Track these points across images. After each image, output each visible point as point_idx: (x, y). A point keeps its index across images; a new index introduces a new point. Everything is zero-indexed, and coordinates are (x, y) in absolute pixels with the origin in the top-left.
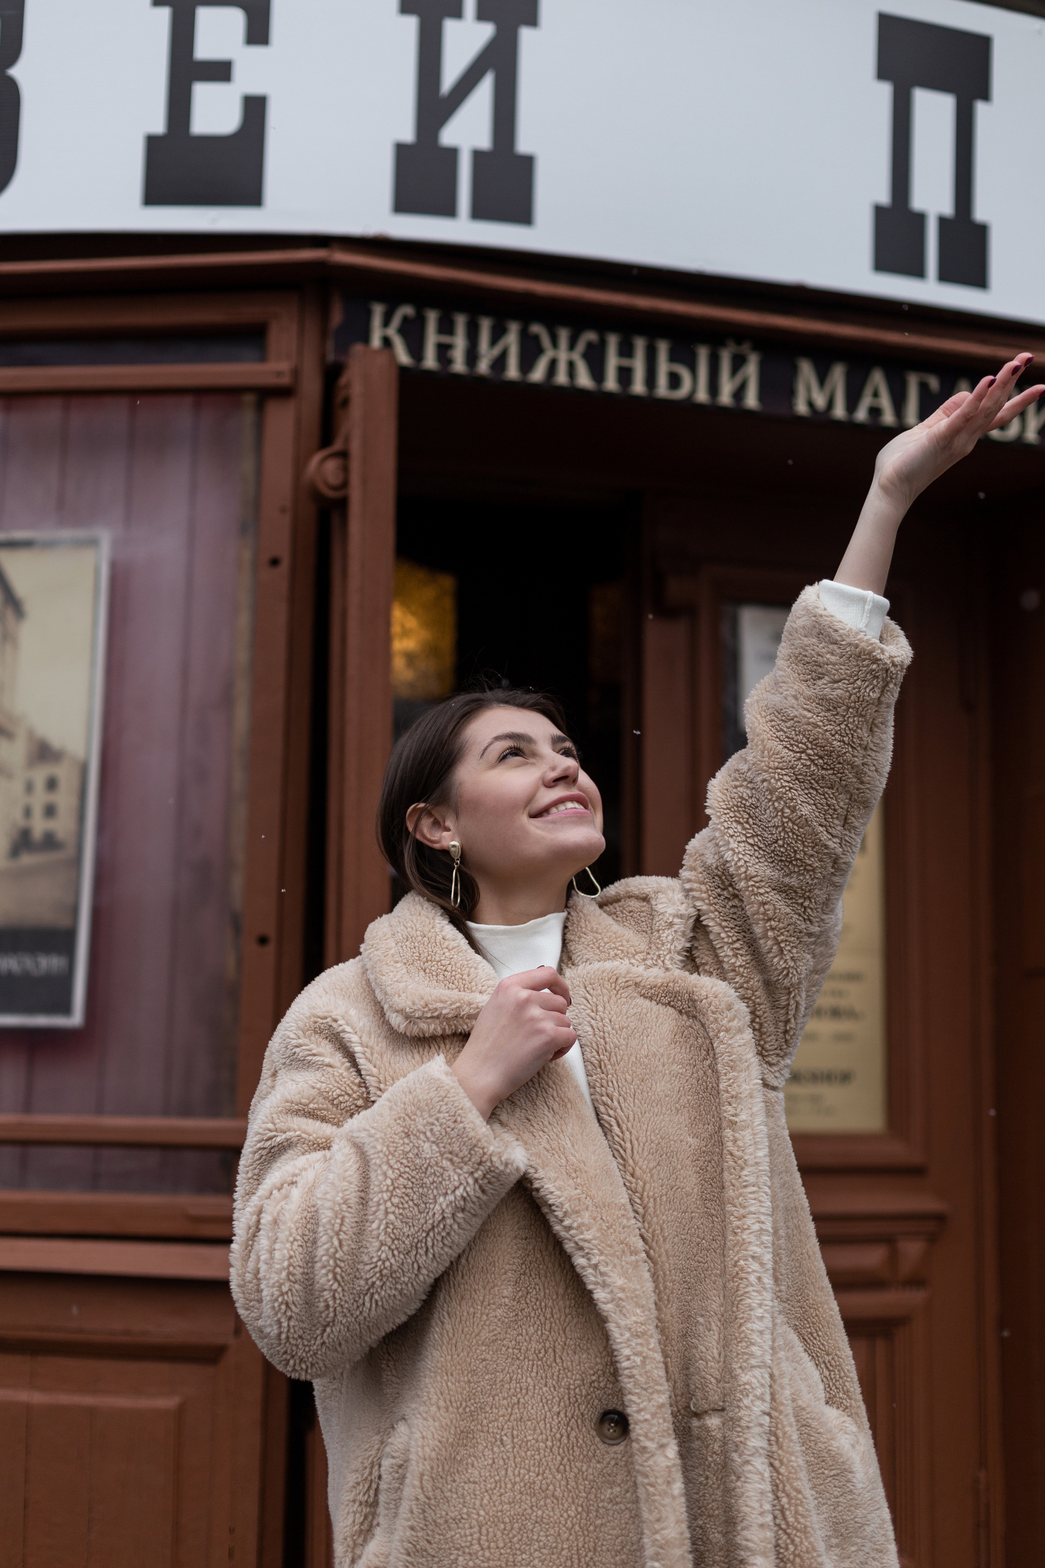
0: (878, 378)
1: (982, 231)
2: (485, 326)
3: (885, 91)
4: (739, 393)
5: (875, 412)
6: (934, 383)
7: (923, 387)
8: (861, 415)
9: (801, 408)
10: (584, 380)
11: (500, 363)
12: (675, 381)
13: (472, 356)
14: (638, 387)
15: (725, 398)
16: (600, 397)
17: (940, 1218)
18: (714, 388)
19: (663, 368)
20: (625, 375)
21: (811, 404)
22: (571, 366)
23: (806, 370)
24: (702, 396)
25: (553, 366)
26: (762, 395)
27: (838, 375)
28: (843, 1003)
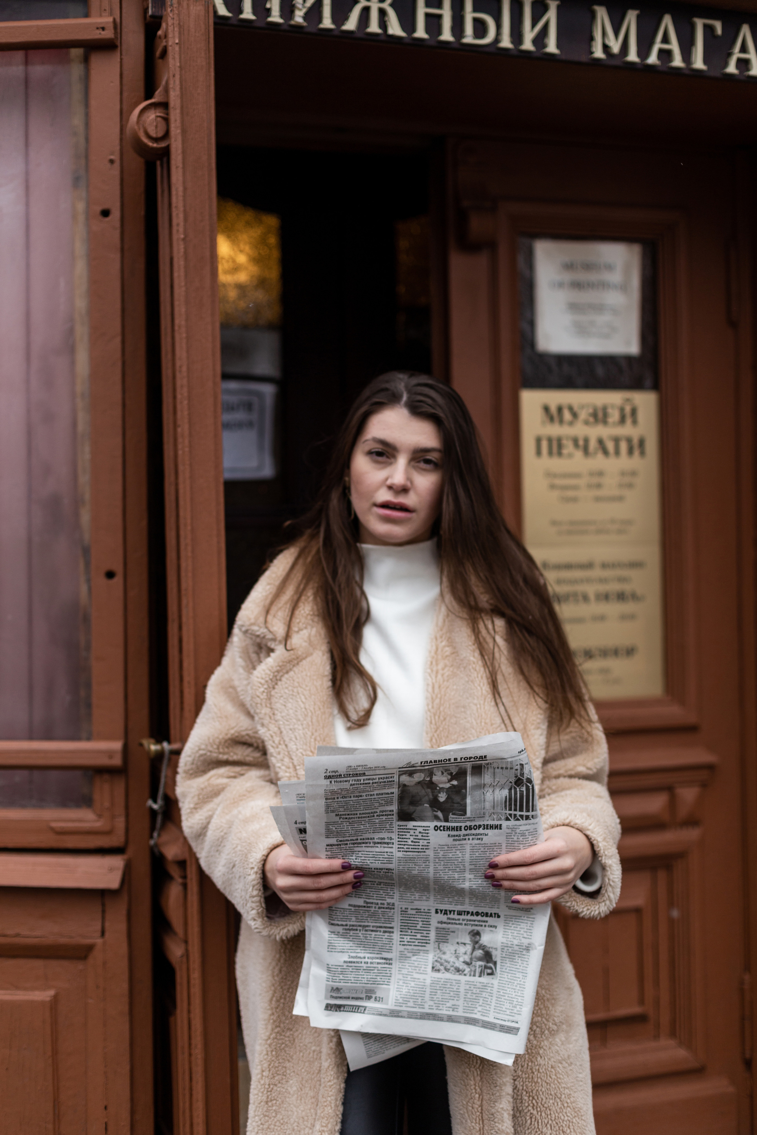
0: (667, 23)
4: (540, 40)
5: (666, 55)
6: (717, 27)
7: (709, 30)
8: (653, 59)
9: (598, 53)
10: (395, 29)
11: (314, 13)
12: (480, 28)
13: (287, 7)
14: (447, 35)
15: (528, 45)
16: (410, 45)
17: (710, 767)
18: (517, 35)
19: (469, 16)
20: (433, 23)
21: (606, 48)
22: (382, 13)
23: (602, 16)
24: (506, 43)
25: (365, 15)
26: (562, 40)
27: (631, 20)
28: (627, 588)
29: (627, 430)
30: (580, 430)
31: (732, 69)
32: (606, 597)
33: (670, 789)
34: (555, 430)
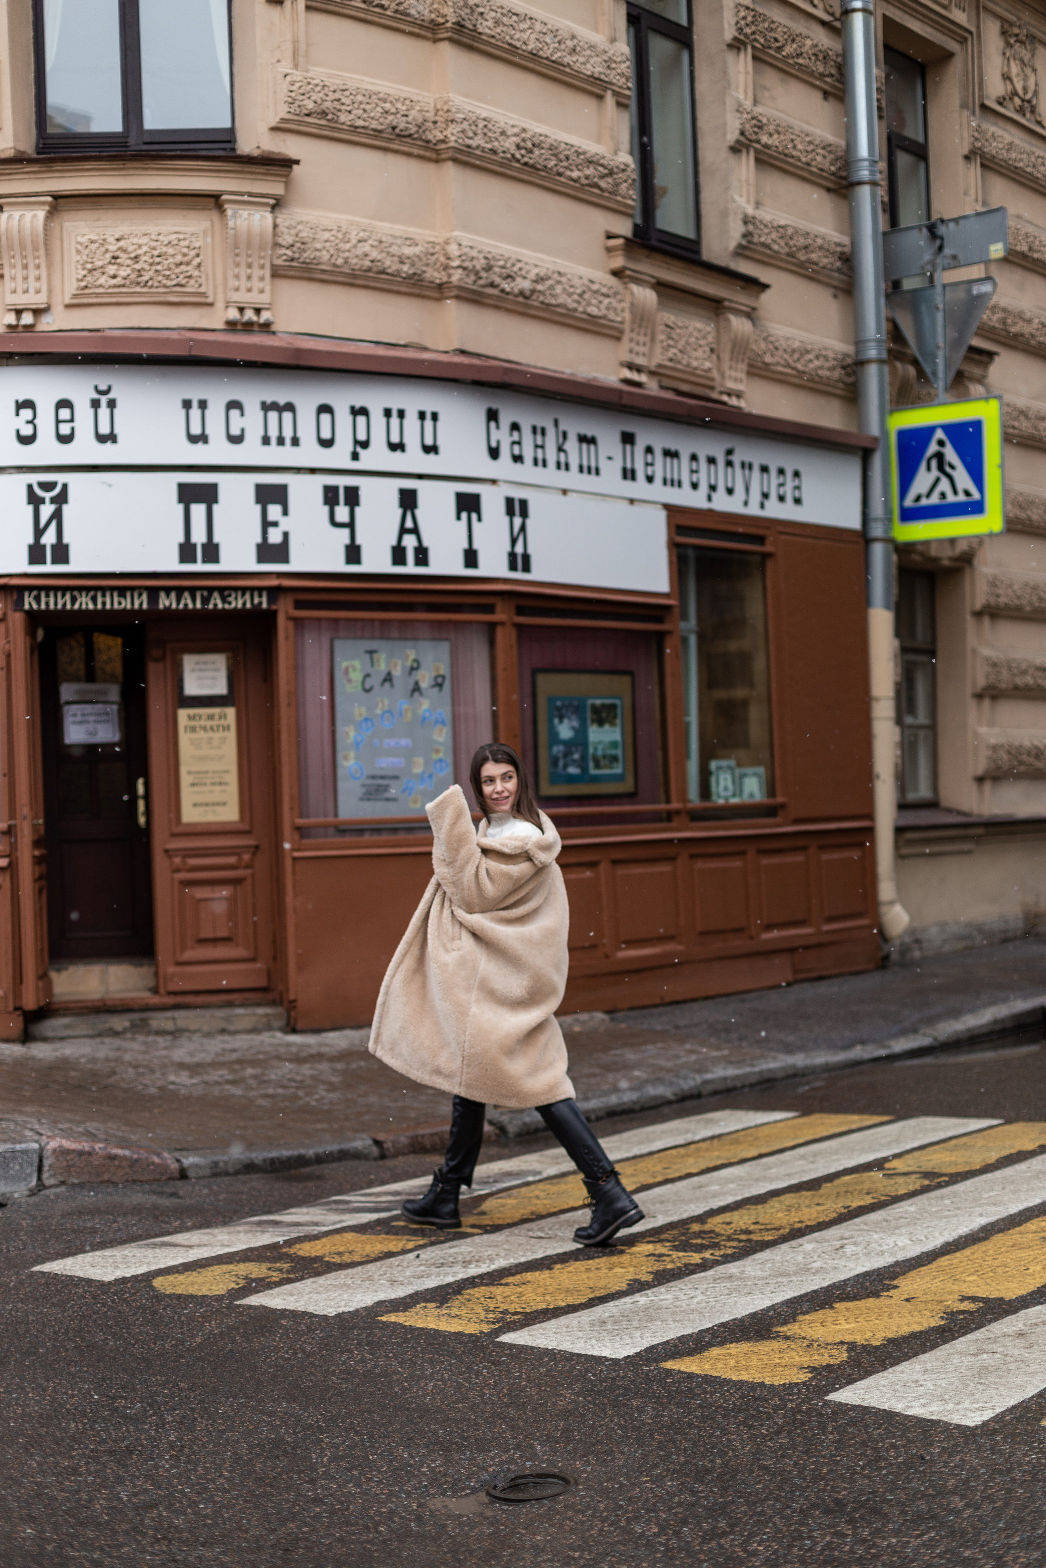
0: (186, 595)
1: (217, 546)
2: (59, 595)
3: (181, 507)
4: (141, 604)
5: (186, 605)
6: (205, 593)
7: (202, 596)
8: (181, 607)
9: (161, 606)
11: (64, 605)
12: (120, 603)
13: (56, 604)
14: (108, 607)
15: (136, 606)
16: (96, 611)
18: (133, 603)
19: (116, 599)
20: (104, 604)
21: (164, 605)
22: (87, 603)
23: (162, 595)
25: (81, 604)
26: (149, 603)
27: (173, 595)
28: (223, 781)
29: (222, 722)
30: (203, 723)
31: (211, 606)
32: (213, 784)
33: (238, 854)
34: (193, 723)
